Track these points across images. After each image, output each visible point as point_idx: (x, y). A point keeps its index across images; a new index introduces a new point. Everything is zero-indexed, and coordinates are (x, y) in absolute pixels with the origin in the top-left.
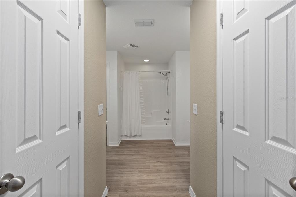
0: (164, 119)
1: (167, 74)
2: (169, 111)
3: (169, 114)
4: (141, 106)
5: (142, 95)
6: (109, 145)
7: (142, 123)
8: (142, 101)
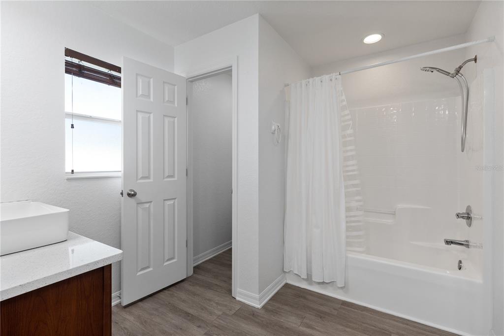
0: (448, 242)
1: (460, 68)
2: (472, 215)
3: (470, 225)
4: (346, 187)
5: (351, 150)
6: (238, 298)
7: (348, 244)
8: (352, 171)
